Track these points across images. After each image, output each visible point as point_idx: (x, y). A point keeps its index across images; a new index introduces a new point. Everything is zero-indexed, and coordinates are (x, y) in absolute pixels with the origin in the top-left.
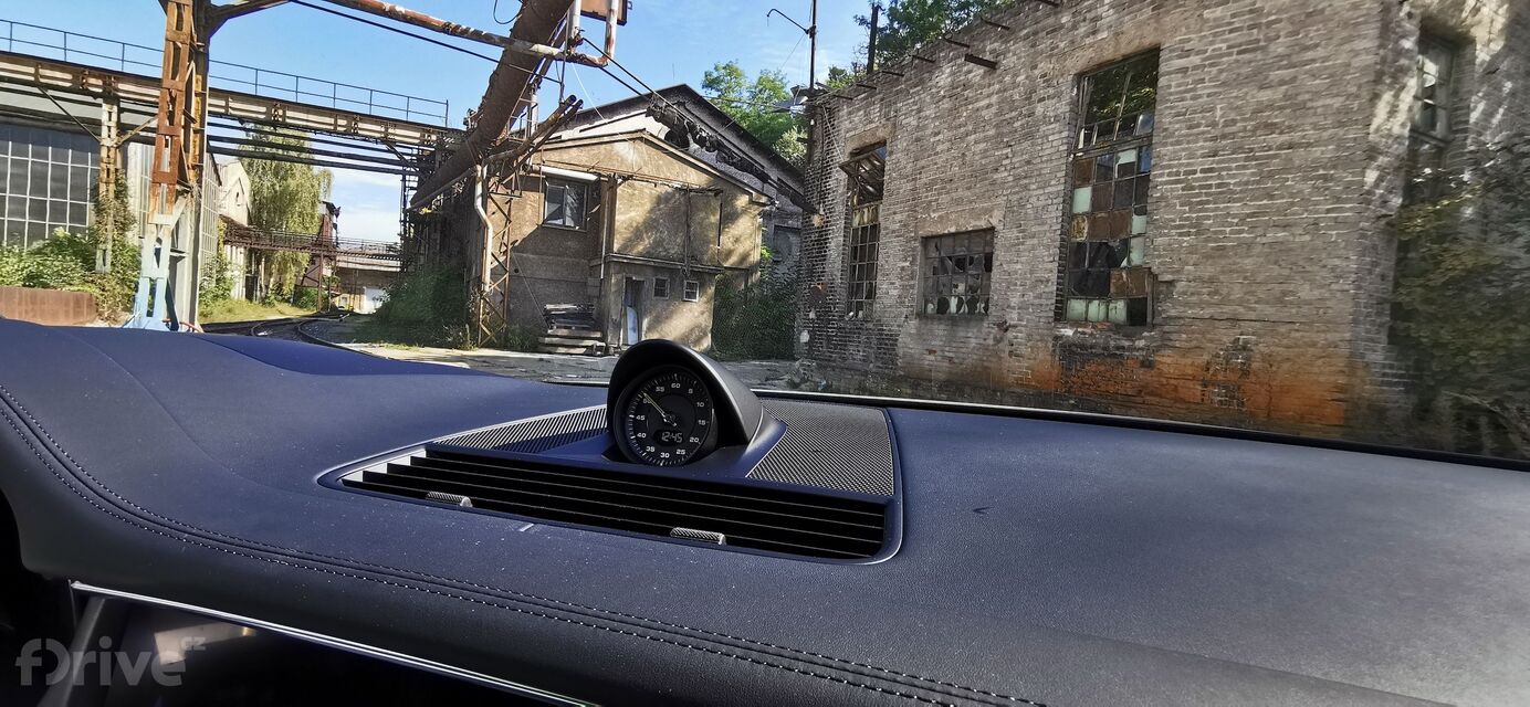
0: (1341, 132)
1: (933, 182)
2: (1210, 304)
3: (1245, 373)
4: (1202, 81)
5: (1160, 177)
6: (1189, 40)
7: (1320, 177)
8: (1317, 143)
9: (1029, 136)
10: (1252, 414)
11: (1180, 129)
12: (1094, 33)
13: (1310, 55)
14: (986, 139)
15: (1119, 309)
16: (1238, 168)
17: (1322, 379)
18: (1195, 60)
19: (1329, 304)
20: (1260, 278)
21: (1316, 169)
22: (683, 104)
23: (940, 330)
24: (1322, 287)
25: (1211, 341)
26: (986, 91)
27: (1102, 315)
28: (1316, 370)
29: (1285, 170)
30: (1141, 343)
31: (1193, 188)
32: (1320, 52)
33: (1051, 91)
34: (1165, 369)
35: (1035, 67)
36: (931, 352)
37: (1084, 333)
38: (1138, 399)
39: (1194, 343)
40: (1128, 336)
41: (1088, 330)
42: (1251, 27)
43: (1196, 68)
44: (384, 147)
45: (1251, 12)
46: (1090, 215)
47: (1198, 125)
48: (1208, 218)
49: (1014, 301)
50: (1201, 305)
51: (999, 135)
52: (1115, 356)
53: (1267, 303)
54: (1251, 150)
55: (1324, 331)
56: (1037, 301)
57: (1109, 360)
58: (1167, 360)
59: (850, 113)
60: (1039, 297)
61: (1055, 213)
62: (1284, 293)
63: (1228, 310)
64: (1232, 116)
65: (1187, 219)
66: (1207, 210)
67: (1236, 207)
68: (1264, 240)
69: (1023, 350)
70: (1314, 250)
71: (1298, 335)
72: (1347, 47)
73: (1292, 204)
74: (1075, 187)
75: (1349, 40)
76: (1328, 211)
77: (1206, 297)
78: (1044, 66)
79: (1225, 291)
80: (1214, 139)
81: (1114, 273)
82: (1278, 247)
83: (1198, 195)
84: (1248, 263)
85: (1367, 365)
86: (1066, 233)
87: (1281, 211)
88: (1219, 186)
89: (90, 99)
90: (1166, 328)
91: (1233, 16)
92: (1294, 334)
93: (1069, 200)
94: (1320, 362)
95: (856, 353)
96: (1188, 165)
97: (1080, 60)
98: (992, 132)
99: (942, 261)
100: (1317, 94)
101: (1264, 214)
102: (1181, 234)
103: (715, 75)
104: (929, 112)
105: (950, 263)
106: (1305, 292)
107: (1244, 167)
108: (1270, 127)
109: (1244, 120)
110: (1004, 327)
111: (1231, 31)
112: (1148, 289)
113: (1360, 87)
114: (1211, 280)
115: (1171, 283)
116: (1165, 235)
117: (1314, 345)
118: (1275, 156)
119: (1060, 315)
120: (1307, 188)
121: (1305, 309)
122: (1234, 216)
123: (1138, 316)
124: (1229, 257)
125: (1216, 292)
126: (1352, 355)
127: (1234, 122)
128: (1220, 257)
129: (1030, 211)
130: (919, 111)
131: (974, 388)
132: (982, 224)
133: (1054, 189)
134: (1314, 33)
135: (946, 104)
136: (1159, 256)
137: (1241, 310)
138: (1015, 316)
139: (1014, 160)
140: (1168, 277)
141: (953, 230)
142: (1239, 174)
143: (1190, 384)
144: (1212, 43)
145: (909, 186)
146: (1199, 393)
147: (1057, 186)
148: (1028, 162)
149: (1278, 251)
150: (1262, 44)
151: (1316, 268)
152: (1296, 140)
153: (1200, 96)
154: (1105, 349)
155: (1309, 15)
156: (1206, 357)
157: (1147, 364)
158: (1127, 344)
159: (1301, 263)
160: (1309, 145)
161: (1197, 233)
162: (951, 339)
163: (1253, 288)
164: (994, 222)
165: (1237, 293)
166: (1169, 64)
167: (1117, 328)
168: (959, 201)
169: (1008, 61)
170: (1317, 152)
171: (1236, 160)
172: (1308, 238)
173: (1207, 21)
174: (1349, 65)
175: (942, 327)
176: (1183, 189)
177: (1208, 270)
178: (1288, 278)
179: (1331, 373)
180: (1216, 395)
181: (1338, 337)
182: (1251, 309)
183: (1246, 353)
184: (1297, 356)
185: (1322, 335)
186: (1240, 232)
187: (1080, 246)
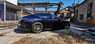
5: (92, 10)
9: (85, 8)
11: (94, 7)
15: (91, 18)
22: (69, 7)
23: (81, 20)
26: (83, 6)
33: (87, 6)
34: (93, 21)
38: (91, 23)
59: (76, 8)
93: (88, 12)
95: (76, 22)
99: (81, 16)
110: (84, 20)
115: (93, 16)
119: (87, 19)
123: (92, 19)
130: (80, 7)
131: (82, 23)
132: (83, 14)
145: (79, 12)
154: (89, 21)
166: (93, 3)
187: (88, 15)
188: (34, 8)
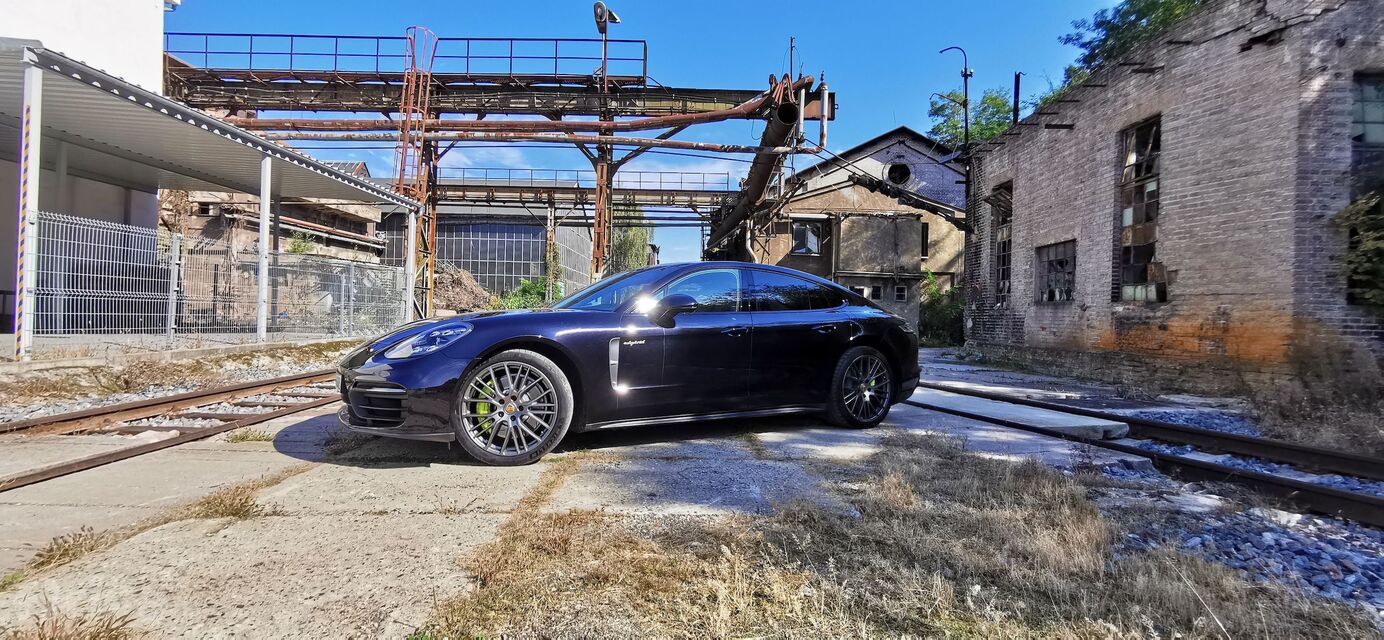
0: (1278, 163)
1: (1041, 209)
2: (1201, 285)
3: (1226, 330)
4: (1188, 135)
5: (1164, 200)
6: (1178, 109)
7: (1266, 194)
8: (1264, 171)
9: (1093, 175)
10: (1231, 358)
11: (1175, 168)
12: (1126, 104)
13: (1255, 113)
14: (1068, 178)
15: (1152, 292)
16: (1213, 192)
17: (1276, 331)
18: (1182, 121)
19: (1277, 280)
20: (1232, 265)
21: (1263, 189)
22: (903, 142)
23: (1048, 312)
24: (1272, 269)
25: (1203, 310)
26: (1069, 144)
27: (1142, 296)
28: (1272, 325)
29: (1244, 191)
30: (1159, 314)
31: (1185, 207)
32: (1262, 111)
33: (1104, 144)
34: (1174, 330)
35: (1094, 128)
36: (1043, 329)
37: (1128, 309)
38: (1161, 352)
39: (1192, 312)
40: (1153, 309)
41: (1131, 307)
42: (1217, 97)
43: (1183, 127)
44: (690, 210)
45: (1216, 87)
46: (1133, 228)
47: (1186, 165)
48: (1196, 226)
50: (1195, 285)
51: (1077, 174)
52: (1145, 322)
53: (1237, 281)
54: (1221, 179)
55: (1275, 299)
56: (1102, 289)
57: (1142, 327)
58: (1175, 324)
59: (991, 160)
60: (1102, 286)
61: (1109, 227)
62: (1248, 275)
63: (1212, 288)
64: (1208, 156)
65: (1183, 228)
66: (1195, 221)
67: (1214, 218)
68: (1233, 239)
69: (1096, 323)
70: (1266, 244)
71: (1259, 302)
72: (1278, 106)
73: (1250, 214)
74: (1123, 208)
75: (1280, 101)
76: (1274, 217)
77: (1198, 281)
78: (1101, 127)
79: (1209, 276)
80: (1198, 173)
81: (1149, 266)
82: (1242, 243)
83: (1190, 211)
84: (1224, 255)
85: (1319, 320)
86: (1116, 241)
87: (1242, 219)
88: (1202, 204)
89: (542, 205)
90: (1174, 303)
91: (1205, 90)
92: (1255, 302)
93: (1118, 217)
94: (1273, 320)
95: (1000, 334)
96: (1181, 192)
97: (1119, 123)
98: (1073, 173)
99: (1050, 263)
100: (1262, 139)
101: (1232, 221)
102: (1180, 239)
103: (941, 103)
104: (1037, 159)
105: (1055, 264)
106: (1262, 273)
107: (1217, 191)
108: (1233, 163)
109: (1216, 159)
110: (1084, 308)
111: (1205, 101)
112: (1165, 277)
113: (1289, 131)
114: (1201, 268)
115: (1176, 271)
116: (1170, 240)
117: (1269, 308)
118: (1236, 182)
119: (1116, 297)
120: (1258, 202)
121: (1263, 284)
122: (1213, 224)
123: (1162, 296)
124: (1210, 252)
125: (1204, 276)
126: (1296, 314)
127: (1209, 161)
128: (1206, 252)
129: (1095, 227)
130: (1031, 159)
131: (1068, 352)
132: (1069, 237)
133: (1109, 211)
134: (1257, 97)
135: (1046, 154)
136: (1167, 254)
137: (1221, 287)
138: (1089, 300)
139: (1086, 192)
140: (1174, 268)
141: (1053, 242)
142: (1213, 196)
143: (1191, 339)
144: (1192, 110)
145: (1027, 212)
146: (1197, 345)
147: (1110, 209)
148: (1094, 193)
149: (1242, 247)
150: (1225, 108)
151: (1268, 256)
152: (1250, 170)
153: (1187, 145)
154: (1140, 319)
155: (1254, 86)
156: (1201, 321)
157: (1163, 328)
159: (1258, 253)
160: (1258, 173)
161: (1191, 237)
162: (1055, 318)
163: (1228, 272)
164: (1076, 236)
165: (1217, 276)
166: (1167, 125)
167: (1148, 304)
168: (1056, 221)
169: (1079, 124)
170: (1264, 177)
171: (1212, 186)
172: (1261, 236)
173: (1188, 95)
174: (1281, 117)
175: (1050, 310)
176: (1180, 208)
177: (1199, 262)
178: (1250, 264)
179: (1282, 326)
180: (1208, 346)
181: (1285, 301)
182: (1227, 286)
183: (1225, 317)
184: (1259, 317)
185: (1274, 301)
186: (1218, 234)
187: (1127, 249)
188: (429, 152)
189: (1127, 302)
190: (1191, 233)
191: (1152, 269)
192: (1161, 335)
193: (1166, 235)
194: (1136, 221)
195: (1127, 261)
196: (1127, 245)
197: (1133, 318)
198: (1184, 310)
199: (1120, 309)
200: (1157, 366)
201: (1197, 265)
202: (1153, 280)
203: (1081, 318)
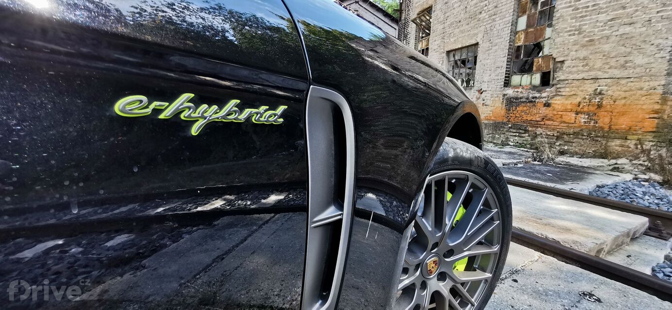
1: (452, 24)
2: (583, 71)
3: (600, 106)
5: (560, 6)
10: (602, 128)
15: (537, 79)
17: (644, 107)
19: (653, 65)
20: (613, 55)
24: (650, 56)
25: (582, 91)
27: (528, 83)
28: (641, 102)
30: (544, 95)
31: (578, 9)
34: (556, 107)
37: (518, 92)
38: (542, 123)
39: (572, 93)
40: (539, 91)
41: (520, 90)
46: (526, 31)
48: (585, 24)
49: (486, 79)
50: (578, 72)
52: (532, 102)
53: (616, 68)
55: (648, 81)
56: (497, 78)
57: (528, 104)
58: (557, 102)
60: (497, 75)
61: (508, 31)
62: (626, 62)
63: (593, 74)
65: (573, 27)
66: (585, 21)
67: (603, 17)
68: (617, 33)
69: (488, 102)
70: (648, 35)
71: (632, 84)
73: (637, 11)
74: (518, 17)
76: (658, 12)
77: (581, 68)
79: (591, 64)
81: (536, 60)
82: (625, 36)
83: (581, 12)
84: (606, 47)
86: (512, 41)
87: (629, 15)
88: (594, 5)
90: (558, 86)
92: (629, 84)
93: (515, 24)
94: (644, 98)
99: (456, 62)
101: (619, 18)
102: (570, 35)
105: (459, 63)
106: (640, 60)
110: (481, 92)
112: (551, 66)
114: (584, 59)
115: (563, 62)
116: (561, 36)
117: (641, 89)
119: (507, 84)
121: (638, 70)
122: (601, 22)
123: (546, 80)
124: (594, 45)
125: (587, 65)
126: (664, 93)
128: (591, 45)
129: (495, 32)
132: (474, 42)
133: (507, 19)
136: (557, 48)
137: (600, 73)
138: (486, 86)
139: (489, 6)
140: (561, 59)
141: (460, 46)
143: (569, 114)
145: (442, 27)
146: (573, 118)
147: (509, 18)
148: (496, 7)
149: (625, 39)
151: (647, 46)
154: (527, 99)
156: (579, 99)
157: (547, 105)
158: (537, 95)
159: (639, 44)
161: (580, 33)
163: (608, 61)
164: (479, 40)
165: (599, 64)
167: (534, 88)
168: (462, 32)
172: (644, 29)
176: (573, 10)
177: (583, 53)
178: (630, 53)
179: (650, 103)
180: (582, 119)
181: (656, 83)
182: (605, 72)
183: (600, 96)
184: (631, 96)
185: (647, 83)
186: (603, 30)
187: (519, 47)
189: (515, 87)
190: (580, 31)
191: (538, 61)
192: (544, 111)
193: (558, 33)
194: (529, 25)
195: (518, 57)
196: (519, 44)
197: (521, 98)
198: (566, 91)
199: (510, 92)
200: (538, 133)
201: (582, 57)
202: (538, 70)
203: (478, 99)
